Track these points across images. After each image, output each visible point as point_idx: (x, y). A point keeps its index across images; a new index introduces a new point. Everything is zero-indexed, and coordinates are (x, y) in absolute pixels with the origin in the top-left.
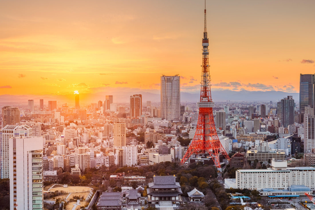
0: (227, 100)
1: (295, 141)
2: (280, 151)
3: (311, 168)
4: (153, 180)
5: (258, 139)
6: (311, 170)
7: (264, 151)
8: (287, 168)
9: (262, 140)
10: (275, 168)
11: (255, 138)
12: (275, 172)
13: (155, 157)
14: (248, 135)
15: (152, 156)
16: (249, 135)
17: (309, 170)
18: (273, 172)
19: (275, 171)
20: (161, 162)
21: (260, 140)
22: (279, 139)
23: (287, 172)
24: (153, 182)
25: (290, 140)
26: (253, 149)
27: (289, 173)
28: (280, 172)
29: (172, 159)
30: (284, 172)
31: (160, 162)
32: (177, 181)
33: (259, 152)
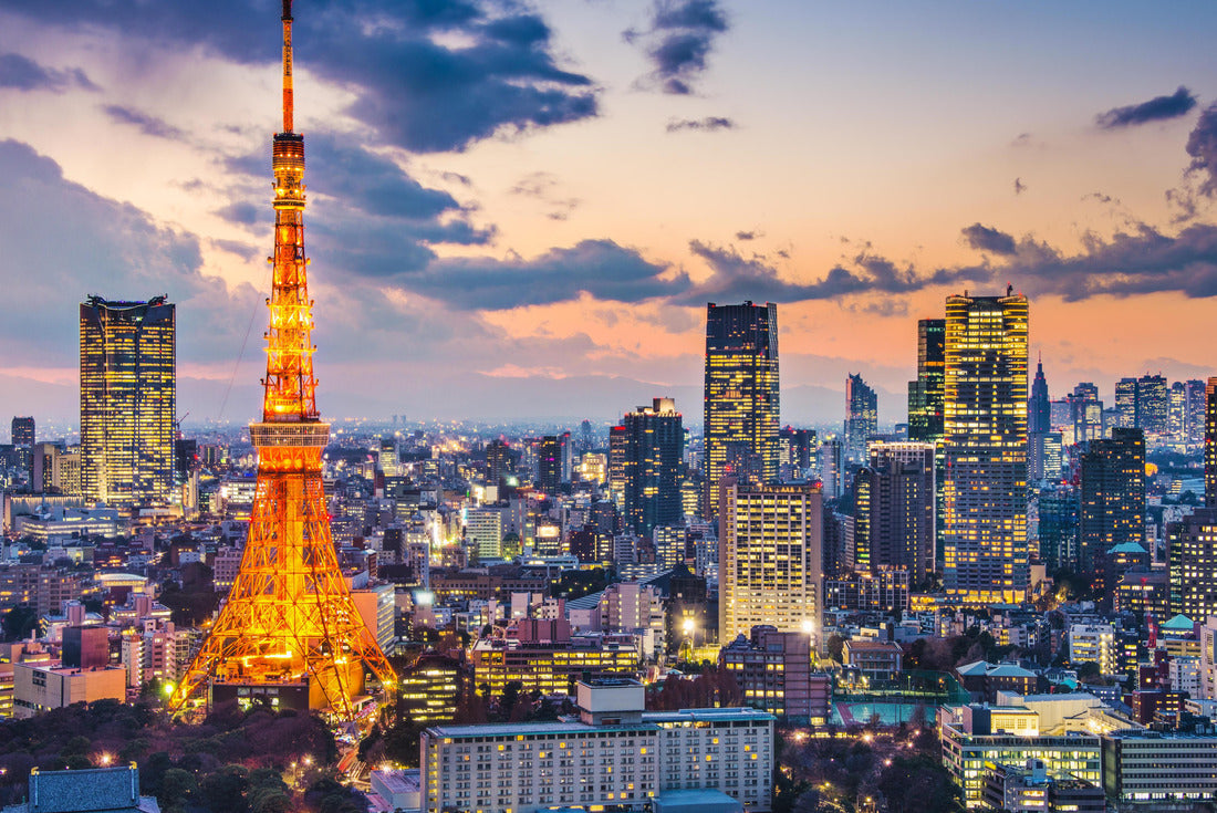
0: (395, 417)
1: (680, 595)
2: (614, 639)
3: (744, 713)
4: (27, 794)
5: (526, 586)
6: (745, 724)
7: (548, 641)
8: (644, 715)
9: (539, 592)
10: (595, 714)
11: (512, 582)
12: (592, 735)
13: (43, 684)
14: (481, 571)
15: (30, 677)
16: (487, 572)
17: (737, 724)
18: (582, 736)
19: (592, 729)
20: (72, 705)
21: (533, 592)
22: (615, 585)
23: (642, 734)
24: (27, 800)
25: (660, 591)
26: (501, 635)
27: (652, 737)
28: (612, 735)
29: (129, 686)
30: (632, 734)
31: (66, 705)
32: (144, 791)
33: (524, 646)
